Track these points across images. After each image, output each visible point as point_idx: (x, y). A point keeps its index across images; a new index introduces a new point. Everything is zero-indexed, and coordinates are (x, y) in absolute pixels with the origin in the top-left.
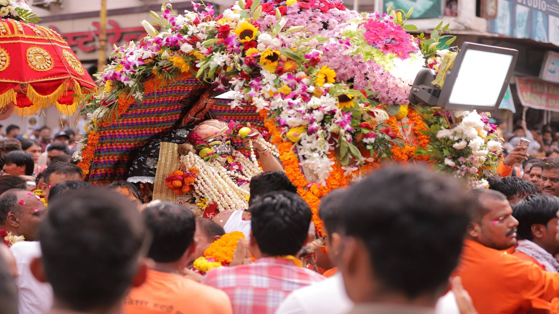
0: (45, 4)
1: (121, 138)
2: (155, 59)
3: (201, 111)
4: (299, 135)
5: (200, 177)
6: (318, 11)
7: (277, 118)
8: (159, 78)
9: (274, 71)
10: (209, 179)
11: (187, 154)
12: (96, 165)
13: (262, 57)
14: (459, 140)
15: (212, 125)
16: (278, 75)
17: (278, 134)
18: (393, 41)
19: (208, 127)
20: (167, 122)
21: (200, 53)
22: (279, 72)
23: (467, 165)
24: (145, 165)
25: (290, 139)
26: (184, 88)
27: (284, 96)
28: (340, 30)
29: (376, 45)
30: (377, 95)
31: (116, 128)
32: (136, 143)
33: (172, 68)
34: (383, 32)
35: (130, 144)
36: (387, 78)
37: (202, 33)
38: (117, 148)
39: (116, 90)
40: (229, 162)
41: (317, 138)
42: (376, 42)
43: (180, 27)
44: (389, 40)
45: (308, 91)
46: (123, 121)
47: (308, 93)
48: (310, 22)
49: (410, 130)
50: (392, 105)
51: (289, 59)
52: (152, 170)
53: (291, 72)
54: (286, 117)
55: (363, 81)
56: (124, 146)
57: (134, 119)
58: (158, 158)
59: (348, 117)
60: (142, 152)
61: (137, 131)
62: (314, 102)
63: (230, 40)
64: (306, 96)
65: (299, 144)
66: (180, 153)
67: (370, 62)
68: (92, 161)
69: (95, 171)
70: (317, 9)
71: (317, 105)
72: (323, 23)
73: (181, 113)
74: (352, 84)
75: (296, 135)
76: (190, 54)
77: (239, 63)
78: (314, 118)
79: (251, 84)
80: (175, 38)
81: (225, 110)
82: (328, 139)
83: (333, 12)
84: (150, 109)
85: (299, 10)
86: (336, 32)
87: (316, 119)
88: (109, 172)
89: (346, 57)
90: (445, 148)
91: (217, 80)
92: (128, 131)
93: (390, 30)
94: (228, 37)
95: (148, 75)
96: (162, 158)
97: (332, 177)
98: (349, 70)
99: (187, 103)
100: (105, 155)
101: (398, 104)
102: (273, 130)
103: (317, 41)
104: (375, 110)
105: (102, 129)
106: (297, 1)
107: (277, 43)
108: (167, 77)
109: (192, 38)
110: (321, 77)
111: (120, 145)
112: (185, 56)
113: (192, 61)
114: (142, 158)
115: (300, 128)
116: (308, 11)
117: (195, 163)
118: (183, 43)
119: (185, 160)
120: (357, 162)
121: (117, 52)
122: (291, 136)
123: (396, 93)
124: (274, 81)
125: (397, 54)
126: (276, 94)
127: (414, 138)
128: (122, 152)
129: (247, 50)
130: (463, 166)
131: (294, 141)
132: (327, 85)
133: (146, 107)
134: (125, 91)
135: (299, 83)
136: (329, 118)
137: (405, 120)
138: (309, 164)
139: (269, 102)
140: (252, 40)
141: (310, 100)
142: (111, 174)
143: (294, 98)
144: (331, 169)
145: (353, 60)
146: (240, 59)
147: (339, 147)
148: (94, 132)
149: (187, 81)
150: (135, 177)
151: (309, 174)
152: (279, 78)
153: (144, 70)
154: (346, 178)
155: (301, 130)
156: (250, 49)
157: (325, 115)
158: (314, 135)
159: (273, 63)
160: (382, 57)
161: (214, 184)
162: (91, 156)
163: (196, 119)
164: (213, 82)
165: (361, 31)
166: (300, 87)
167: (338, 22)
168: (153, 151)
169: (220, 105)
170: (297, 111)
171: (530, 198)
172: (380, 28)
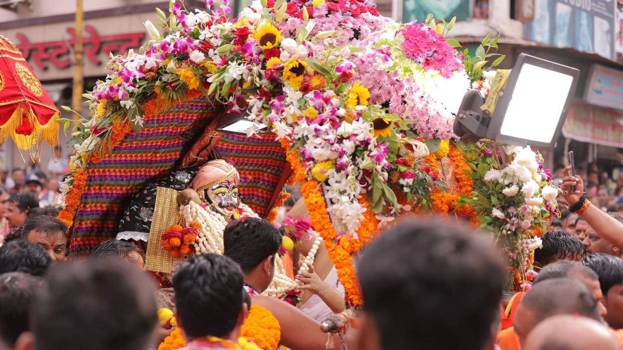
0: (12, 4)
1: (112, 180)
2: (159, 71)
3: (205, 147)
4: (326, 172)
5: (201, 235)
6: (348, 15)
7: (302, 149)
8: (161, 98)
9: (298, 88)
10: (213, 238)
11: (188, 204)
12: (82, 215)
13: (285, 69)
14: (510, 184)
15: (218, 167)
16: (304, 93)
17: (302, 171)
18: (436, 55)
19: (213, 169)
20: (166, 161)
21: (212, 64)
22: (305, 89)
23: (519, 217)
24: (139, 216)
25: (316, 176)
26: (188, 116)
27: (310, 121)
28: (374, 39)
29: (416, 58)
30: (415, 125)
31: (107, 166)
32: (129, 188)
33: (179, 83)
34: (424, 43)
35: (121, 189)
36: (428, 102)
37: (215, 39)
38: (107, 194)
39: (110, 113)
40: (235, 217)
41: (347, 175)
42: (415, 54)
43: (190, 29)
44: (431, 53)
45: (338, 115)
46: (115, 156)
47: (338, 117)
48: (340, 28)
49: (451, 173)
50: (431, 139)
51: (316, 73)
52: (146, 223)
53: (318, 89)
54: (312, 147)
55: (400, 106)
56: (114, 192)
57: (128, 155)
58: (154, 207)
59: (384, 149)
60: (136, 200)
61: (131, 172)
62: (345, 129)
63: (249, 46)
64: (335, 121)
65: (327, 183)
66: (179, 202)
67: (408, 80)
68: (77, 210)
69: (80, 224)
70: (348, 12)
71: (348, 133)
72: (354, 30)
73: (182, 150)
74: (387, 108)
75: (323, 172)
76: (201, 65)
77: (257, 77)
78: (344, 149)
79: (272, 105)
80: (184, 42)
81: (232, 149)
82: (359, 178)
83: (366, 17)
84: (147, 143)
85: (326, 12)
86: (369, 42)
87: (347, 151)
88: (95, 225)
89: (381, 73)
90: (493, 195)
91: (231, 99)
92: (120, 171)
93: (432, 40)
94: (246, 43)
95: (148, 95)
96: (158, 209)
97: (365, 227)
98: (384, 90)
99: (189, 137)
100: (92, 203)
101: (438, 138)
102: (296, 165)
103: (349, 51)
104: (413, 142)
105: (92, 166)
106: (324, 1)
107: (302, 51)
108: (171, 96)
109: (203, 44)
110: (353, 97)
111: (110, 189)
112: (194, 67)
113: (202, 74)
114: (135, 208)
115: (327, 163)
116: (337, 14)
117: (197, 216)
118: (193, 50)
119: (185, 211)
120: (391, 210)
121: (114, 62)
122: (317, 172)
123: (438, 123)
124: (299, 101)
125: (439, 72)
126: (300, 118)
127: (455, 184)
128: (112, 199)
129: (268, 60)
130: (514, 219)
131: (320, 179)
132: (359, 108)
133: (143, 139)
134: (120, 115)
135: (327, 104)
136: (361, 150)
137: (446, 160)
138: (337, 210)
139: (292, 128)
140: (274, 48)
141: (340, 126)
142: (98, 228)
143: (321, 124)
144: (362, 218)
145: (389, 77)
146: (259, 72)
147: (372, 190)
148: (81, 170)
149: (192, 105)
150: (126, 232)
151: (337, 224)
152: (304, 97)
153: (145, 86)
154: (381, 230)
155: (328, 165)
156: (272, 58)
157: (357, 147)
158: (343, 172)
159: (298, 77)
160: (422, 75)
161: (217, 245)
162: (77, 202)
163: (199, 158)
164: (226, 101)
165: (398, 40)
166: (328, 109)
167: (371, 31)
168: (149, 198)
169: (226, 142)
170: (325, 140)
171: (588, 259)
172: (421, 37)
